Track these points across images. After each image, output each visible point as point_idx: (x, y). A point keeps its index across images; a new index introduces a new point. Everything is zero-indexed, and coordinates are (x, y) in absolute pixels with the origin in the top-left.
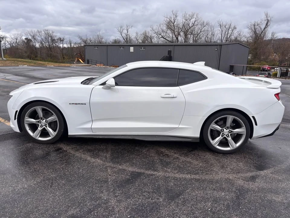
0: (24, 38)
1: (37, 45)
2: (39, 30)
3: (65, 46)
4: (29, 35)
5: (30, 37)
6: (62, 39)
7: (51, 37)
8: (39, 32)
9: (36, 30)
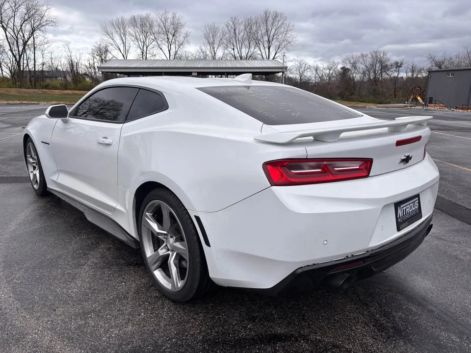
0: (340, 66)
1: (357, 77)
2: (364, 53)
3: (403, 75)
4: (347, 62)
5: (348, 66)
6: (399, 65)
7: (381, 62)
8: (363, 56)
9: (359, 54)
